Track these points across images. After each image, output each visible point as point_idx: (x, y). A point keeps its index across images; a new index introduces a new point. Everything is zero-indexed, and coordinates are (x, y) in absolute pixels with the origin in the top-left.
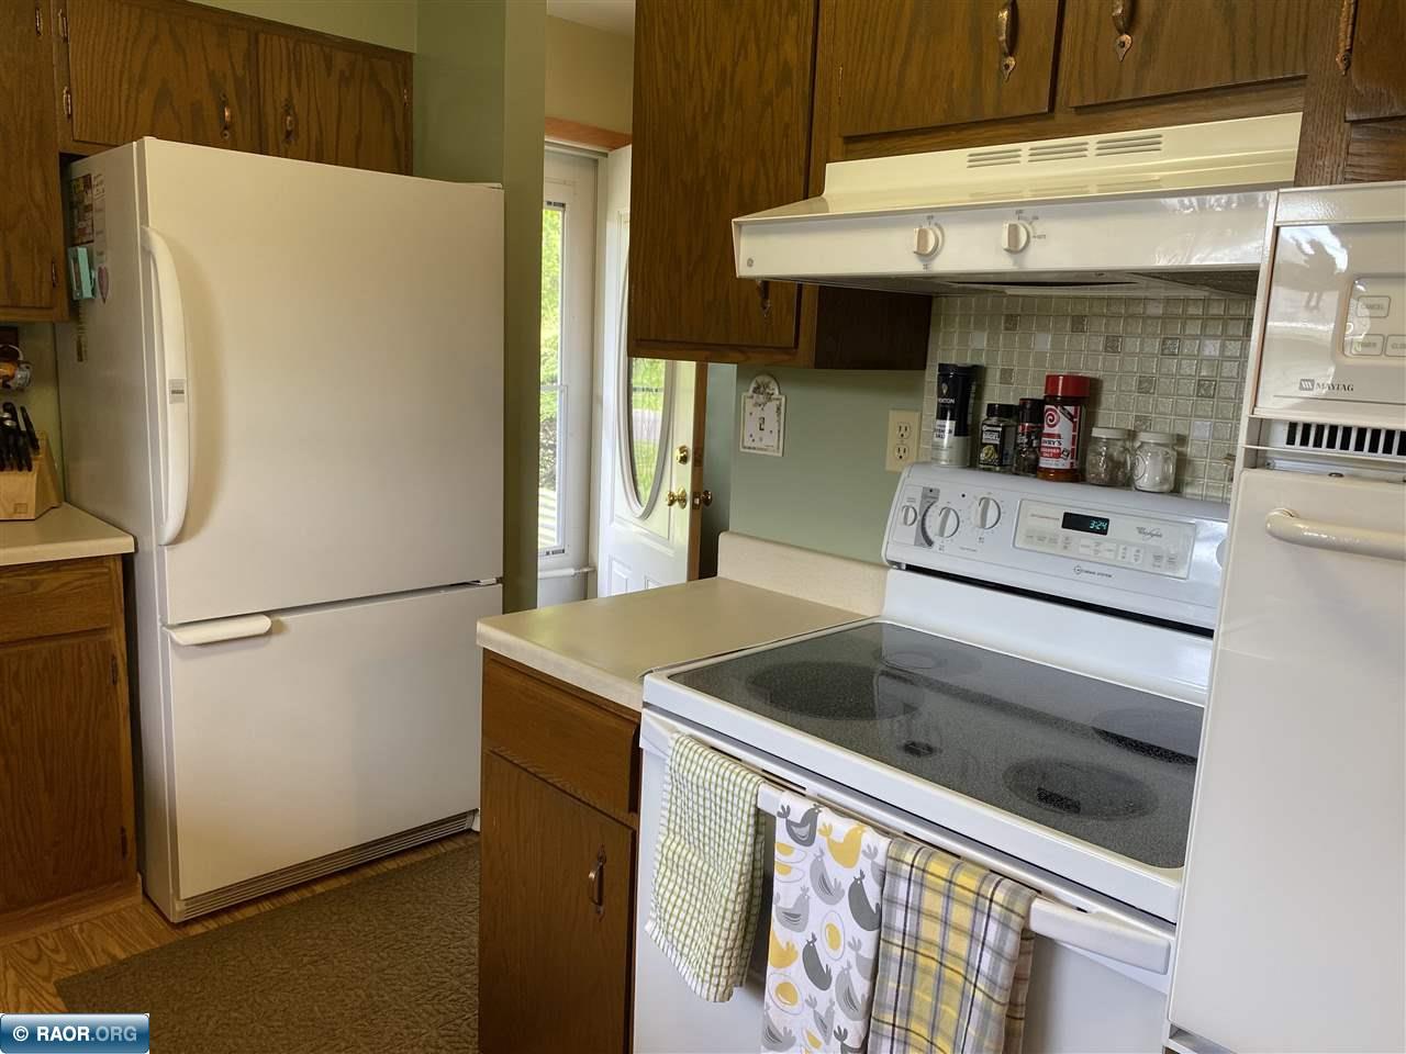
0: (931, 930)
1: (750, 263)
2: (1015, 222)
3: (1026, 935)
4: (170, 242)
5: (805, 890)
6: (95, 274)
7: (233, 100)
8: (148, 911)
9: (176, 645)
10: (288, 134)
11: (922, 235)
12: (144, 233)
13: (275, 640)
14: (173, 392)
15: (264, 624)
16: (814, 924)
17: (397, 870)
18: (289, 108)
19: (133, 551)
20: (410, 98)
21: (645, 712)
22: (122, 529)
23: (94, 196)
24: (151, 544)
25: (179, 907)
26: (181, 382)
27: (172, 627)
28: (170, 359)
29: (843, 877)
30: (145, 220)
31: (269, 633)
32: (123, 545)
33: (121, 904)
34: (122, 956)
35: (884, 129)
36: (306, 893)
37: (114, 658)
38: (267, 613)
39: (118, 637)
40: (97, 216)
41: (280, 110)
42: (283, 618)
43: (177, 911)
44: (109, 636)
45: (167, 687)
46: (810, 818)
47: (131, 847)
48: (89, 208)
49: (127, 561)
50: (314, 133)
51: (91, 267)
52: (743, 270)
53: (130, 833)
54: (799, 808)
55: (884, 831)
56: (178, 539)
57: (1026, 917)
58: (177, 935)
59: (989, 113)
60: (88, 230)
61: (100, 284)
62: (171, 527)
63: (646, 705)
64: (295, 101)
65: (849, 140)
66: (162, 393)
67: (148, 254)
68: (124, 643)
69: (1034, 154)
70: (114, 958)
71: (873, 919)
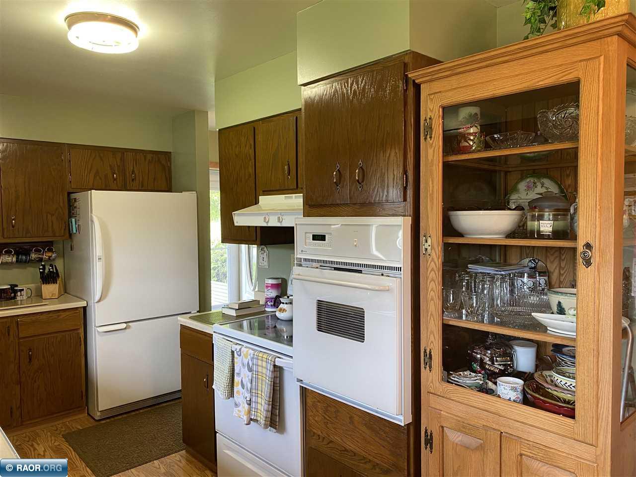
0: (260, 369)
1: (237, 222)
2: (280, 216)
3: (275, 366)
4: (99, 218)
5: (240, 367)
6: (77, 226)
7: (116, 172)
8: (89, 418)
9: (98, 332)
10: (133, 180)
11: (265, 218)
12: (91, 216)
13: (127, 330)
14: (99, 259)
15: (124, 325)
16: (242, 375)
17: (167, 406)
18: (133, 172)
19: (86, 305)
20: (171, 164)
21: (214, 334)
22: (82, 299)
23: (76, 204)
24: (91, 303)
25: (99, 414)
26: (101, 256)
27: (97, 327)
28: (97, 249)
29: (246, 362)
30: (91, 212)
31: (125, 328)
32: (84, 304)
33: (81, 416)
34: (81, 428)
35: (269, 189)
36: (137, 412)
37: (80, 338)
38: (125, 323)
39: (82, 331)
40: (78, 210)
41: (131, 173)
42: (130, 324)
43: (98, 416)
44: (79, 331)
45: (96, 345)
46: (240, 350)
47: (84, 398)
48: (75, 207)
49: (85, 308)
50: (141, 179)
51: (76, 224)
52: (236, 224)
53: (84, 394)
54: (238, 347)
55: (253, 350)
56: (99, 301)
57: (274, 362)
58: (97, 423)
59: (286, 188)
60: (75, 214)
61: (78, 229)
62: (97, 298)
63: (214, 332)
64: (135, 169)
65: (263, 191)
66: (96, 259)
67: (92, 221)
68: (83, 334)
69: (296, 197)
70: (79, 429)
71: (250, 370)
